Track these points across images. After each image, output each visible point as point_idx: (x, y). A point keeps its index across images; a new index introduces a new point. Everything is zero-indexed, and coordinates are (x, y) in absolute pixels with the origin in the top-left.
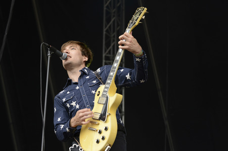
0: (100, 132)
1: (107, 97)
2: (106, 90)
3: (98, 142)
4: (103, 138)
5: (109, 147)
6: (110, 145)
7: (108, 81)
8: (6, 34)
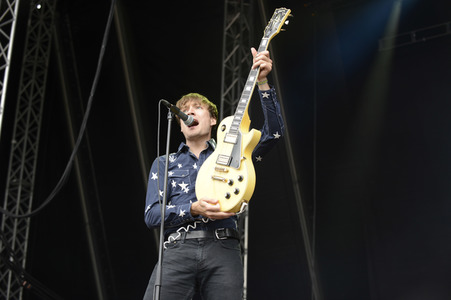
0: (231, 183)
1: (239, 135)
2: (235, 123)
3: (228, 197)
4: (237, 192)
5: (244, 204)
6: (246, 201)
7: (239, 111)
8: (92, 95)
